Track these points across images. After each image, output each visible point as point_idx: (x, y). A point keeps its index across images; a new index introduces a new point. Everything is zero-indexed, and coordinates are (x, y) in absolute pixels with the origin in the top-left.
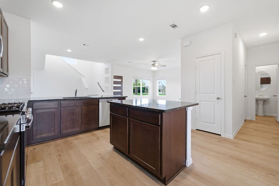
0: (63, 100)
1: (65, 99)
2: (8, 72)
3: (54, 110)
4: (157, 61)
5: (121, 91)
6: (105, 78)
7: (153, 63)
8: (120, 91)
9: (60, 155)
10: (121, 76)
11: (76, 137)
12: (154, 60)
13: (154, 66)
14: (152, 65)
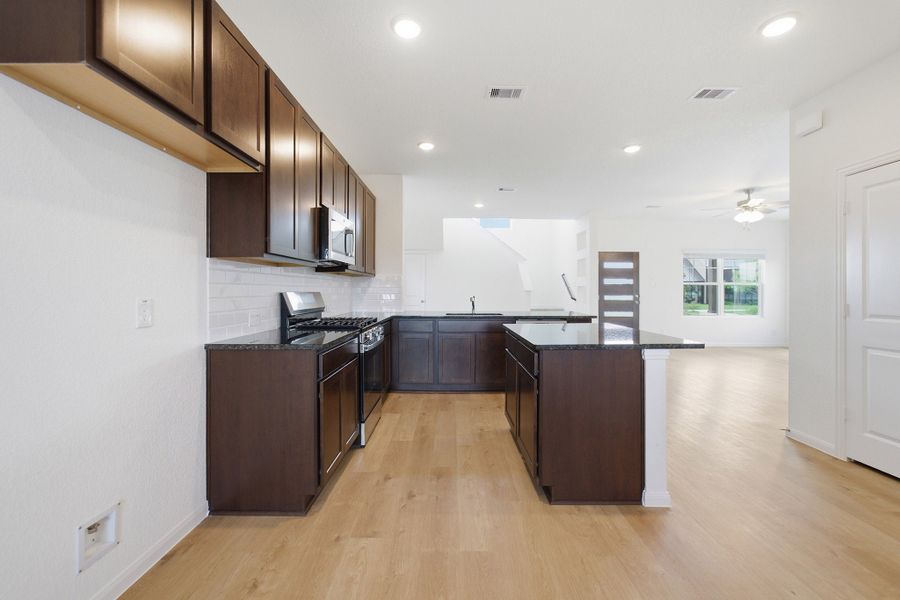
0: (445, 317)
1: (449, 317)
2: (374, 268)
3: (427, 336)
4: (760, 189)
5: (635, 298)
6: (579, 261)
7: (744, 196)
8: (630, 298)
9: (424, 414)
10: (632, 253)
11: (466, 396)
12: (746, 186)
13: (747, 208)
14: (739, 204)
